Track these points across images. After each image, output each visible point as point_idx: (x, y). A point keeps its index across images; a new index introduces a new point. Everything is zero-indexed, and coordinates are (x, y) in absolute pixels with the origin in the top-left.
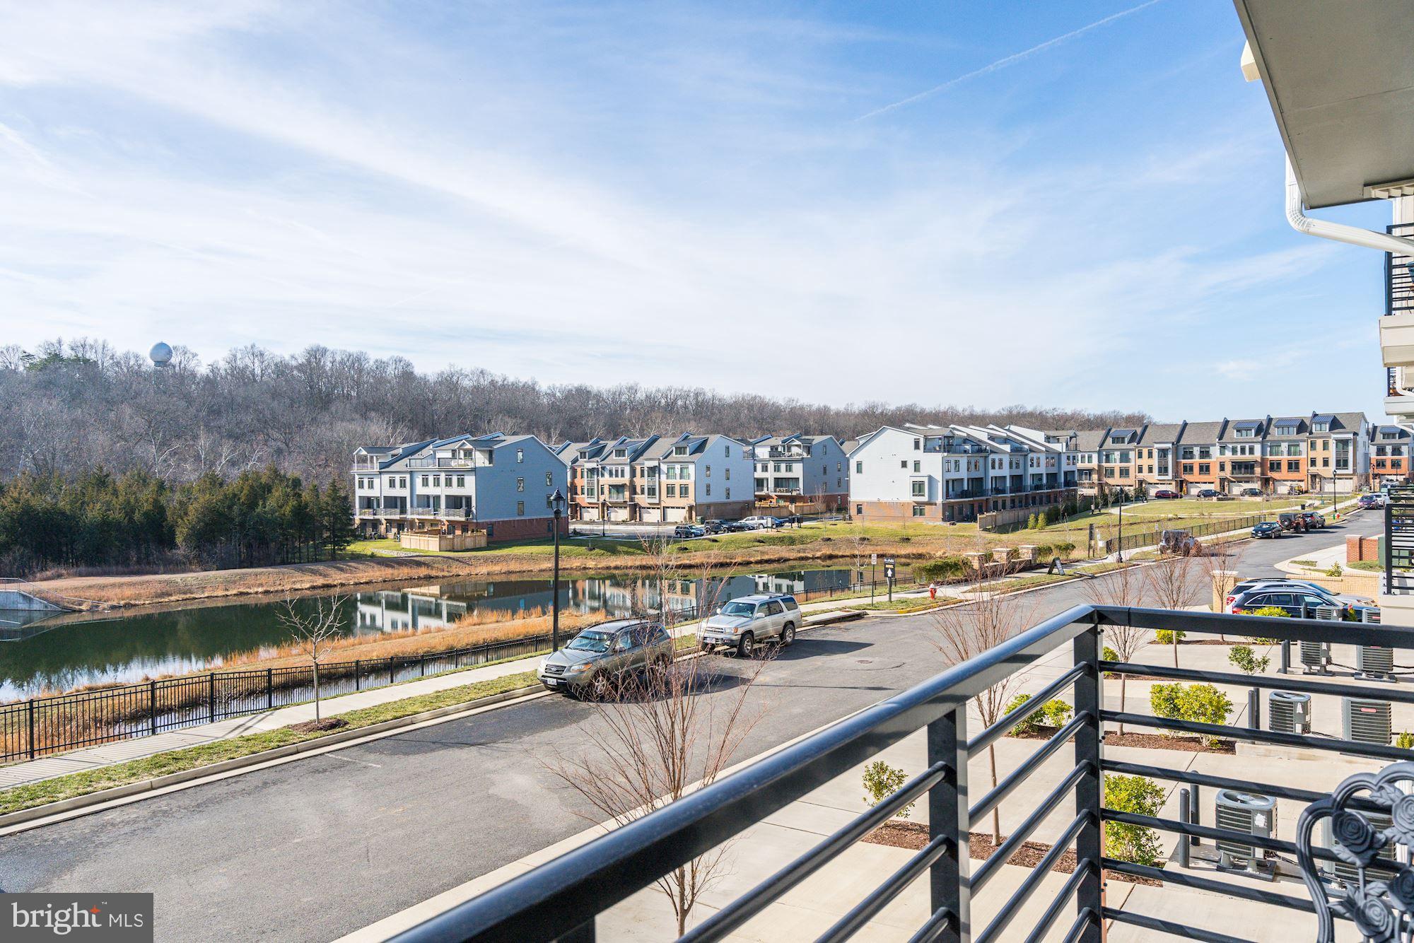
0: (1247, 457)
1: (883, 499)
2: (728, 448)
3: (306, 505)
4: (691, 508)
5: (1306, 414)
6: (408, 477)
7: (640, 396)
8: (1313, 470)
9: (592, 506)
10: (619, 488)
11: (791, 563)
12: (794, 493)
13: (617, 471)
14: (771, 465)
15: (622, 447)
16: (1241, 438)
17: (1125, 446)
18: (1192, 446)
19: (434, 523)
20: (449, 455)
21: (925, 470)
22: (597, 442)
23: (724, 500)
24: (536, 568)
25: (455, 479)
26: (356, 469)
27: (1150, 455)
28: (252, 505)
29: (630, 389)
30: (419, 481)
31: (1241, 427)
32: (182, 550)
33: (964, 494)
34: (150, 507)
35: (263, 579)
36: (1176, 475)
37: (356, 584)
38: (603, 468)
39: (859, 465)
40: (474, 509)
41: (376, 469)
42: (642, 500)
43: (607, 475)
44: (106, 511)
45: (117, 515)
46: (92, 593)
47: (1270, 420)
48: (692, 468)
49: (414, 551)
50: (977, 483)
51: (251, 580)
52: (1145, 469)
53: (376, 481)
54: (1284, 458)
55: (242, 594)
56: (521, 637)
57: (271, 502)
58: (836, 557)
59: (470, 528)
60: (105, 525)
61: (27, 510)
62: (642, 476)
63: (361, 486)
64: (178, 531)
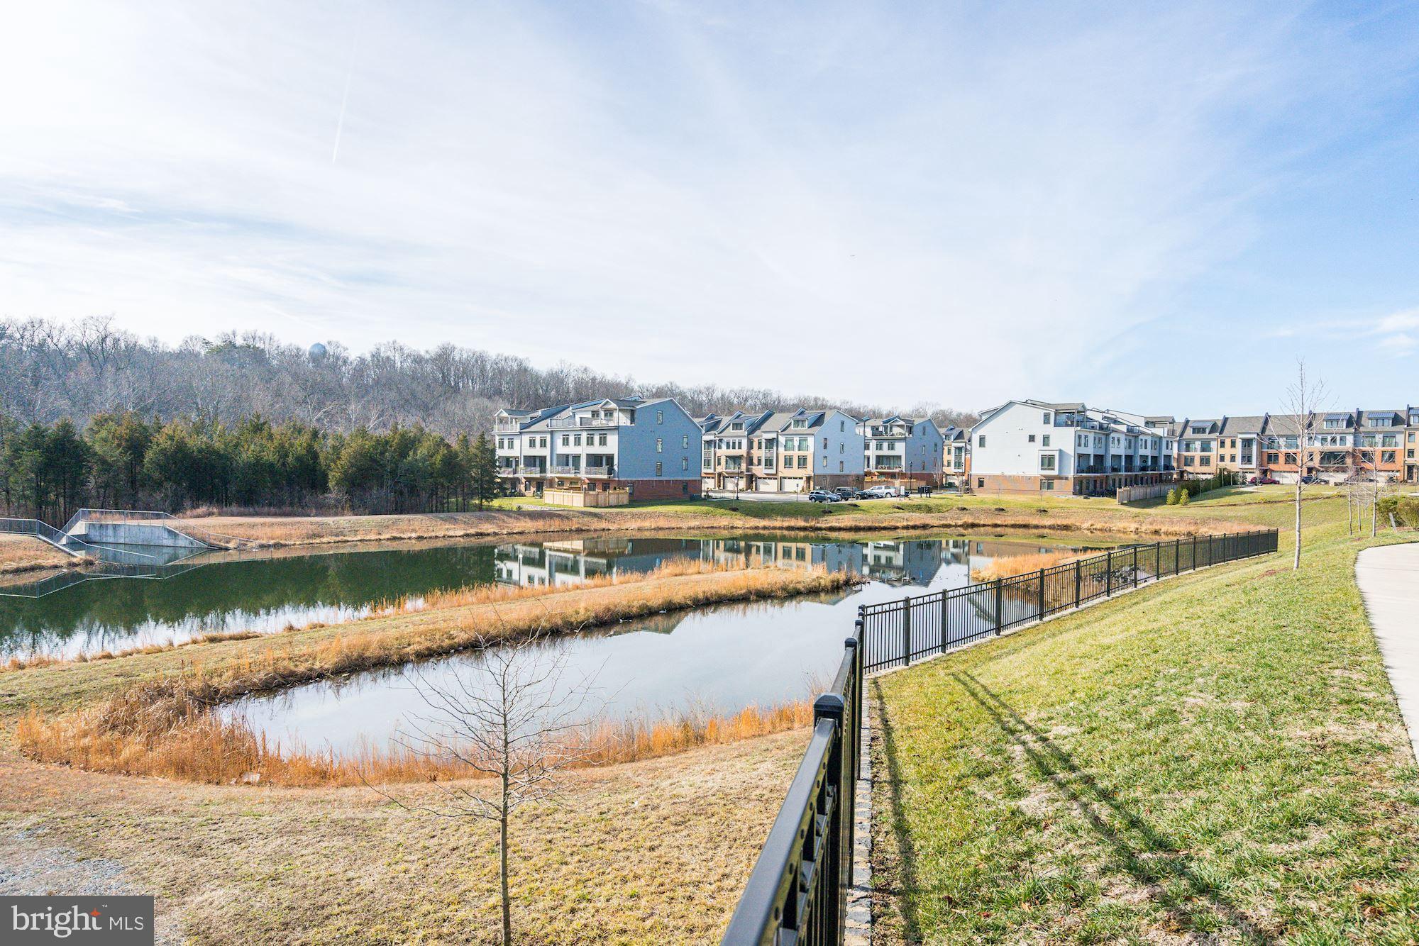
0: (1338, 447)
1: (1007, 473)
2: (843, 423)
3: (456, 455)
4: (809, 479)
5: (1402, 408)
6: (548, 436)
7: (717, 395)
8: (1411, 461)
9: (709, 476)
10: (735, 459)
11: (934, 530)
12: (896, 470)
13: (734, 443)
14: (873, 444)
15: (737, 421)
16: (1330, 430)
17: (1206, 436)
18: (1277, 436)
19: (573, 481)
20: (589, 415)
21: (1055, 445)
22: (712, 418)
23: (837, 472)
25: (597, 439)
26: (497, 428)
27: (1233, 445)
28: (403, 455)
29: (708, 389)
30: (559, 440)
32: (333, 495)
33: (1090, 470)
34: (304, 452)
35: (416, 525)
36: (1261, 464)
37: (509, 534)
38: (720, 440)
39: (982, 441)
40: (616, 468)
41: (517, 428)
42: (759, 470)
43: (724, 446)
44: (260, 452)
45: (270, 456)
46: (241, 531)
47: (1362, 413)
49: (560, 506)
50: (1099, 458)
51: (404, 526)
52: (1227, 458)
53: (516, 442)
54: (1378, 449)
55: (394, 538)
56: (743, 592)
57: (422, 451)
59: (612, 486)
60: (258, 467)
61: (181, 447)
62: (760, 447)
63: (501, 446)
64: (331, 475)
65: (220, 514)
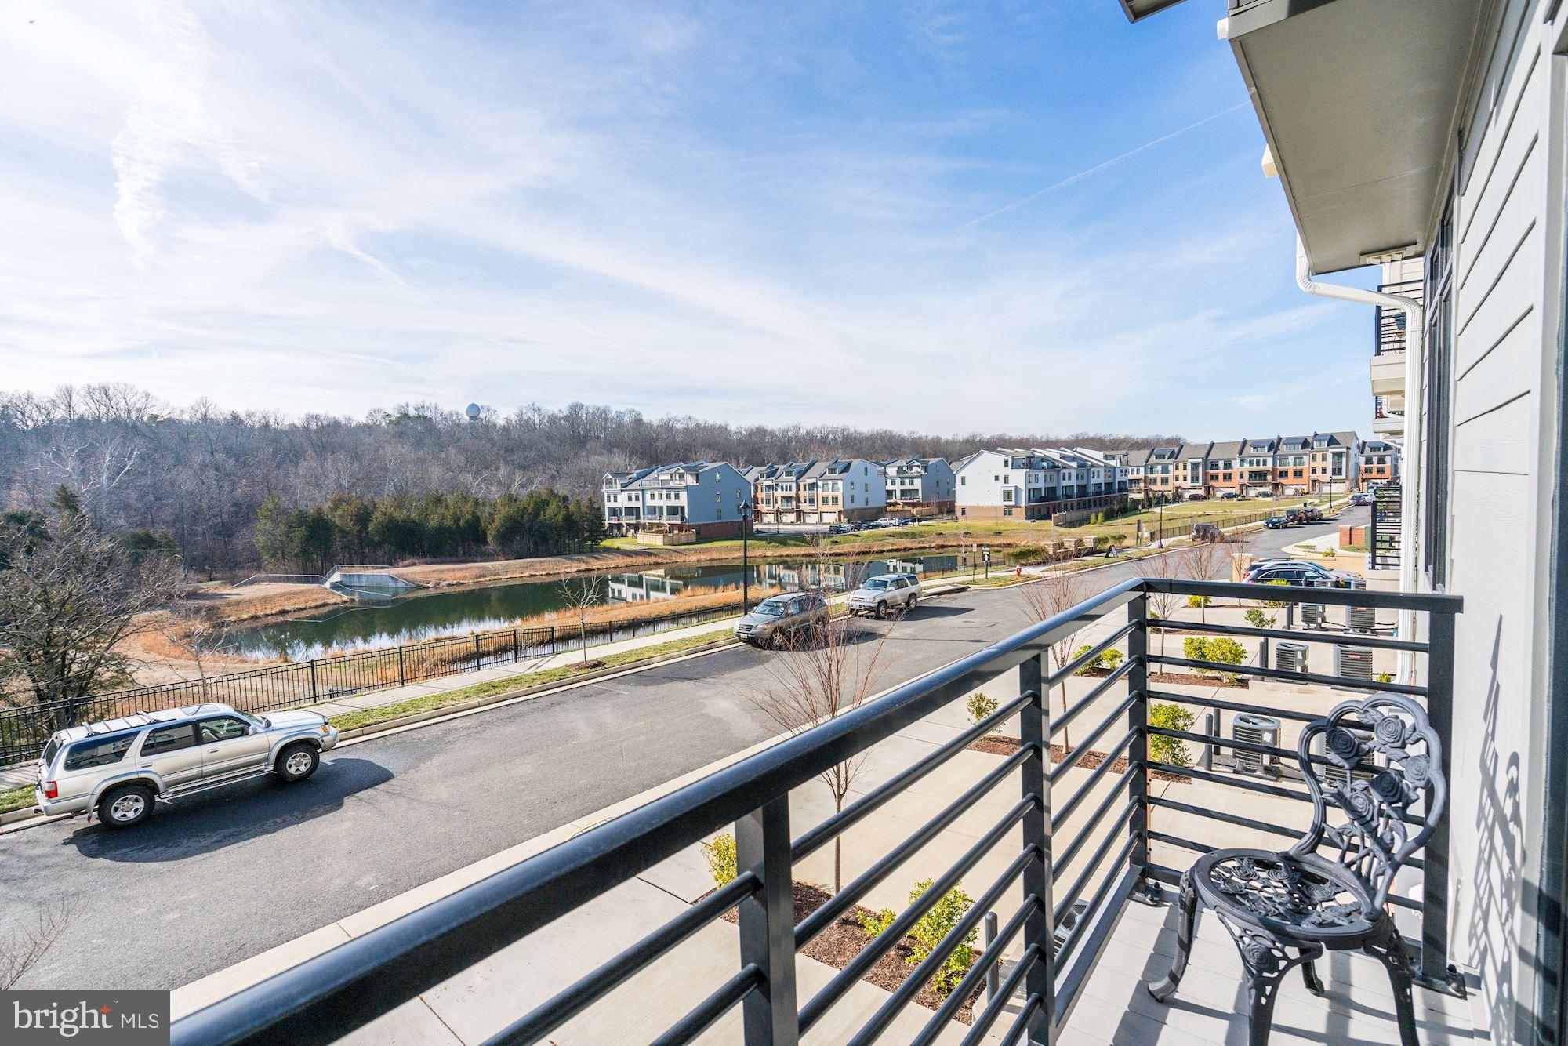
0: (1261, 468)
1: (981, 504)
2: (866, 469)
3: (572, 514)
4: (840, 512)
5: (1310, 434)
6: (640, 493)
7: (803, 432)
8: (1314, 476)
9: (769, 512)
10: (788, 499)
11: (914, 551)
12: (915, 501)
13: (786, 487)
14: (898, 481)
15: (790, 469)
16: (1256, 454)
17: (1165, 461)
18: (1217, 460)
19: (659, 525)
20: (669, 477)
21: (1012, 483)
22: (772, 466)
23: (864, 506)
24: (730, 556)
25: (673, 494)
26: (605, 489)
27: (1185, 468)
28: (536, 514)
29: (796, 427)
30: (648, 496)
31: (1257, 445)
32: (492, 546)
33: (1042, 499)
34: (470, 517)
35: (545, 566)
36: (1205, 482)
37: (607, 569)
38: (777, 485)
39: (963, 479)
40: (686, 516)
41: (619, 488)
42: (805, 507)
43: (779, 489)
44: (442, 520)
45: (448, 523)
46: (435, 575)
47: (1280, 439)
48: (840, 483)
49: (646, 545)
50: (1052, 490)
51: (537, 566)
52: (1181, 478)
53: (619, 497)
54: (1291, 468)
55: (532, 575)
57: (549, 512)
58: (946, 546)
59: (684, 528)
60: (441, 530)
61: (391, 520)
62: (805, 490)
63: (609, 500)
64: (488, 533)
65: (420, 564)
